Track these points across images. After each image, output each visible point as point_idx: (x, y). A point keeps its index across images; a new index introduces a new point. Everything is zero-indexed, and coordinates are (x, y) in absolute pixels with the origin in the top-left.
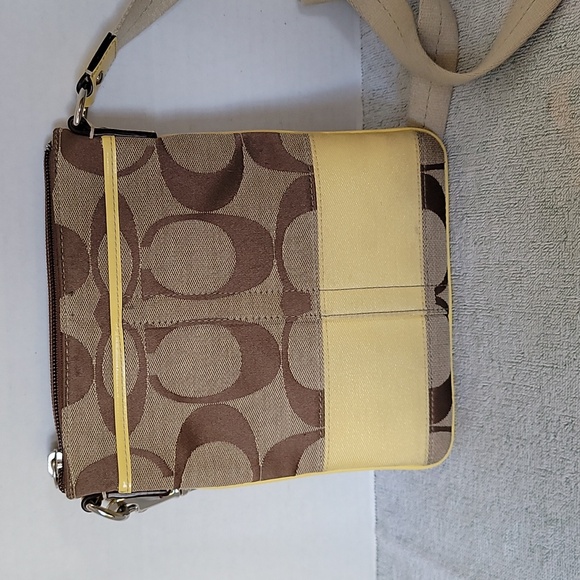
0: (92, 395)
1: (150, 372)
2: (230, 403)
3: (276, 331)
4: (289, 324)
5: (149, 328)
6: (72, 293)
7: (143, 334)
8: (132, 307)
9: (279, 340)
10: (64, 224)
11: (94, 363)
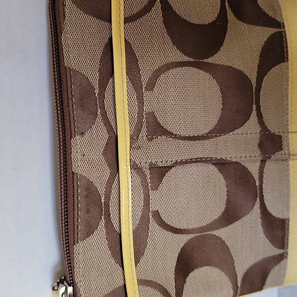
0: (101, 231)
1: (153, 207)
2: (216, 233)
3: (254, 169)
4: (263, 162)
5: (152, 167)
6: (82, 134)
7: (147, 172)
8: (139, 148)
9: (256, 176)
10: (73, 67)
11: (103, 201)
